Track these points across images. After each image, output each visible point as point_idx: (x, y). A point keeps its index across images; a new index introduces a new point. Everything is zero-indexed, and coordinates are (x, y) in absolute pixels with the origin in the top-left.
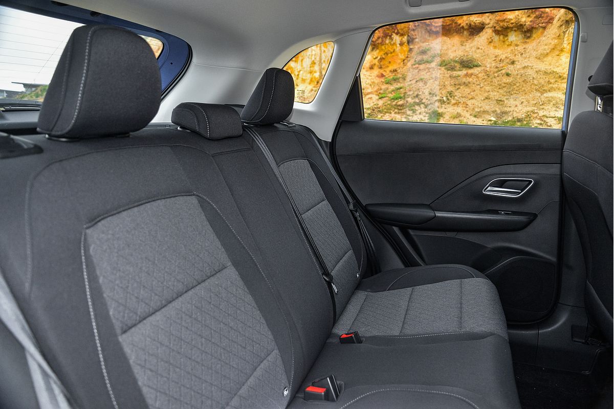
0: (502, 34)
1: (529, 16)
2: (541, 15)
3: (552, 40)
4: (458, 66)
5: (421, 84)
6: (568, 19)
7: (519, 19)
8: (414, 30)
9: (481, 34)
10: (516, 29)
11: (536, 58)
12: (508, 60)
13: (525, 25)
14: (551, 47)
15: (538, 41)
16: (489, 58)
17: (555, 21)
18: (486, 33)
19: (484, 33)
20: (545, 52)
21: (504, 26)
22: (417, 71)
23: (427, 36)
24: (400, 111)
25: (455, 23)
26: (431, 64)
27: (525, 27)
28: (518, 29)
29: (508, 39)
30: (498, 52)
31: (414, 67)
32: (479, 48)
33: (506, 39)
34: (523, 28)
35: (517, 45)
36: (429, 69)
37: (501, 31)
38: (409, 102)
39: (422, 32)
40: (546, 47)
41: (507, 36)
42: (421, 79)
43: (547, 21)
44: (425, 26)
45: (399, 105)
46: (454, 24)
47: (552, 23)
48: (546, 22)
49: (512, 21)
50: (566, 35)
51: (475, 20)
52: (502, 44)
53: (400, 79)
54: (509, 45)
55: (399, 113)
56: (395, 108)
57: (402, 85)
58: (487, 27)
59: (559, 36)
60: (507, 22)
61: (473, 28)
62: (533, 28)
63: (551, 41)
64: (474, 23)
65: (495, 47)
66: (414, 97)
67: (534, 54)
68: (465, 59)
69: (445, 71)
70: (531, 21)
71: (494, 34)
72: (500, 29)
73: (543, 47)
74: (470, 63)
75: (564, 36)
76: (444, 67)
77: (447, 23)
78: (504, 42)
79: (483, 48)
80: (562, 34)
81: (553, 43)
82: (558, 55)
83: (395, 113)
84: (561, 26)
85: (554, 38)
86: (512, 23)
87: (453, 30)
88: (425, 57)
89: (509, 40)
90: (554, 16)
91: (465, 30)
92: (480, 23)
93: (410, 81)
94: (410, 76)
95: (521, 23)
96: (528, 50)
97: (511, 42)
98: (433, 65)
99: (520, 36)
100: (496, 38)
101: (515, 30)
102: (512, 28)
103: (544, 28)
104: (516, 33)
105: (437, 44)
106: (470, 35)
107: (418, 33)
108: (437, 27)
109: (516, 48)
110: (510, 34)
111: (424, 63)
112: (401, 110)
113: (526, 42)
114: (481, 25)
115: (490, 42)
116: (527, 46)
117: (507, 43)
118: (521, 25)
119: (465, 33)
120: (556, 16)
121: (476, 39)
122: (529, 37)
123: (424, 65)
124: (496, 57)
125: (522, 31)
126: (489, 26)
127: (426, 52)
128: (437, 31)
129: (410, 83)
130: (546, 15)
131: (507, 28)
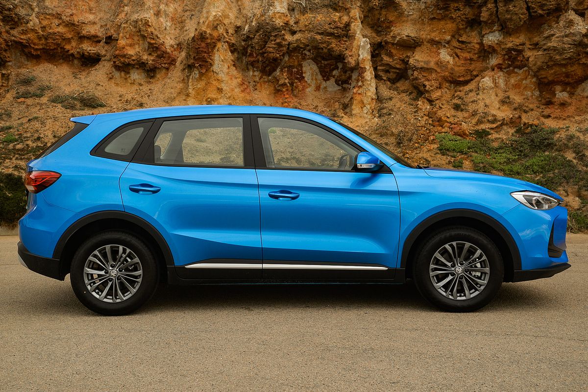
0: (124, 71)
1: (150, 54)
2: (163, 55)
3: (177, 83)
4: (78, 104)
5: (37, 125)
6: (190, 63)
7: (140, 56)
8: (5, 50)
9: (97, 67)
10: (138, 66)
11: (164, 101)
12: (135, 102)
13: (147, 63)
14: (177, 90)
15: (163, 82)
16: (113, 97)
17: (178, 64)
18: (104, 66)
19: (101, 66)
20: (172, 95)
21: (126, 62)
22: (24, 106)
23: (23, 59)
24: (23, 157)
25: (61, 48)
26: (42, 99)
27: (147, 66)
28: (140, 66)
29: (130, 77)
30: (121, 90)
31: (19, 100)
32: (99, 85)
33: (128, 76)
34: (145, 66)
35: (141, 85)
36: (41, 105)
37: (121, 67)
38: (30, 146)
39: (16, 54)
40: (172, 90)
41: (129, 73)
42: (36, 118)
43: (169, 61)
44: (20, 47)
45: (18, 150)
46: (59, 49)
47: (175, 65)
48: (169, 63)
49: (134, 58)
50: (190, 80)
51: (89, 49)
52: (124, 81)
53: (4, 116)
54: (132, 84)
55: (21, 159)
56: (15, 153)
57: (8, 124)
58: (103, 59)
59: (183, 80)
60: (128, 58)
61: (86, 58)
62: (156, 68)
63: (176, 85)
64: (88, 53)
65: (117, 85)
66: (35, 139)
67: (161, 97)
68: (85, 96)
69: (63, 109)
70: (153, 60)
71: (114, 70)
72: (120, 64)
73: (169, 90)
74: (94, 102)
75: (188, 80)
76: (61, 105)
77: (50, 46)
78: (126, 79)
79: (104, 85)
80: (186, 78)
81: (178, 87)
82: (185, 100)
83: (17, 159)
84: (184, 69)
85: (179, 82)
86: (133, 60)
87: (59, 56)
88: (31, 89)
89: (132, 78)
90: (176, 58)
91: (75, 58)
92: (95, 54)
93: (19, 119)
94: (18, 113)
95: (143, 61)
96: (155, 92)
97: (134, 80)
98: (44, 100)
99: (143, 74)
100: (117, 74)
101: (137, 68)
102: (134, 65)
103: (167, 69)
104: (139, 71)
105: (41, 72)
106: (82, 65)
107: (11, 54)
108: (36, 50)
109: (141, 88)
110: (132, 72)
111: (31, 97)
112: (24, 155)
113: (150, 82)
114: (96, 56)
115: (111, 78)
116: (152, 86)
117: (130, 81)
118: (143, 63)
119: (76, 62)
120: (178, 58)
121: (92, 72)
122: (152, 77)
123: (31, 99)
124: (120, 96)
125: (144, 69)
126: (106, 58)
127: (30, 82)
128: (38, 55)
129: (19, 122)
130: (167, 55)
131: (129, 64)
